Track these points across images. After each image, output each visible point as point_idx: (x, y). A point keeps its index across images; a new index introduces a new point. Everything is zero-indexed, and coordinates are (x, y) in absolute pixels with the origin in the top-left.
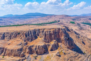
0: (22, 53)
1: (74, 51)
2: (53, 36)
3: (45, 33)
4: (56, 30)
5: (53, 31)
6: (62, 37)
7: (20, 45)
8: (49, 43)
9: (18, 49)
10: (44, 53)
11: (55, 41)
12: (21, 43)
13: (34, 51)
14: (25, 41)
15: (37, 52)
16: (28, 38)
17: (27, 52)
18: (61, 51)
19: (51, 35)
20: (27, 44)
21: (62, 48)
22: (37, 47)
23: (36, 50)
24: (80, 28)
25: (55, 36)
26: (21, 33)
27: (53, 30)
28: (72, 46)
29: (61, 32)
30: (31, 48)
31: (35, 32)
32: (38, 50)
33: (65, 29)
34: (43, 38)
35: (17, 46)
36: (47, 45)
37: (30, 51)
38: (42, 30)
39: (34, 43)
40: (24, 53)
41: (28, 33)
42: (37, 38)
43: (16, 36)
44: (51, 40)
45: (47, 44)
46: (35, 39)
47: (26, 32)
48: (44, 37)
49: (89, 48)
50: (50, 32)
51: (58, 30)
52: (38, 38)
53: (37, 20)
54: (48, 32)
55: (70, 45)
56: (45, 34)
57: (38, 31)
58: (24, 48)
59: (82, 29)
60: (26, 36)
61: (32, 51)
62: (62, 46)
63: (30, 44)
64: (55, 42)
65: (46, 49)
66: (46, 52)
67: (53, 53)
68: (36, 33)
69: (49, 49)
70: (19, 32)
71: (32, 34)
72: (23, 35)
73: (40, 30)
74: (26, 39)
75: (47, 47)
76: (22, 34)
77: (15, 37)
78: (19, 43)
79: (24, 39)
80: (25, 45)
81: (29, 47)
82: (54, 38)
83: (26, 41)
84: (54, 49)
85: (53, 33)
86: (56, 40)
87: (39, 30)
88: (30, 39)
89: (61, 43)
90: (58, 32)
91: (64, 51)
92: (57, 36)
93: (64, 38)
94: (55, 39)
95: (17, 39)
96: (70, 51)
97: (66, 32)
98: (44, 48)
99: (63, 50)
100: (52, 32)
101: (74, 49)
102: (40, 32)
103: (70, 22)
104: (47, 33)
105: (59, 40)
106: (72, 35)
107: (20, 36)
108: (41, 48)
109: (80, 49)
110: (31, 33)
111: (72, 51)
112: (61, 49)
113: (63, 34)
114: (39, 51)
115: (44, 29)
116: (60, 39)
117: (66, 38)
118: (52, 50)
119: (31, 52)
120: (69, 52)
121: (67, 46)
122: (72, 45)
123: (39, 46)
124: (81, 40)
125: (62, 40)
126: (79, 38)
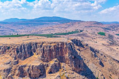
0: (10, 75)
1: (82, 75)
2: (54, 53)
3: (44, 48)
4: (58, 45)
5: (54, 46)
6: (66, 55)
7: (9, 63)
8: (48, 63)
9: (4, 69)
10: (40, 76)
11: (55, 59)
12: (10, 62)
13: (26, 73)
14: (15, 59)
15: (30, 74)
16: (21, 54)
17: (16, 74)
18: (64, 74)
19: (50, 51)
20: (18, 63)
21: (65, 69)
22: (31, 68)
23: (29, 72)
24: (110, 42)
25: (57, 53)
26: (11, 47)
27: (55, 44)
28: (79, 68)
29: (66, 48)
30: (22, 69)
31: (30, 46)
32: (32, 71)
33: (71, 44)
34: (40, 56)
35: (3, 65)
36: (45, 65)
37: (21, 73)
38: (40, 45)
39: (28, 61)
40: (12, 75)
41: (20, 48)
42: (32, 55)
43: (5, 51)
44: (51, 58)
45: (45, 63)
46: (30, 57)
47: (18, 47)
48: (42, 53)
49: (108, 72)
50: (50, 47)
51: (61, 44)
52: (34, 54)
53: (51, 28)
54: (47, 47)
55: (76, 66)
56: (44, 50)
57: (34, 45)
58: (13, 68)
59: (113, 44)
60: (18, 52)
61: (23, 72)
62: (65, 67)
63: (22, 63)
64: (56, 61)
65: (43, 71)
66: (42, 75)
67: (52, 76)
68: (32, 48)
69: (47, 71)
70: (8, 46)
71: (26, 50)
72: (13, 51)
73: (38, 44)
74: (17, 56)
75: (44, 68)
76: (13, 49)
77: (3, 53)
78: (7, 61)
79: (14, 56)
80: (14, 65)
81: (19, 67)
82: (55, 56)
83: (17, 58)
84: (54, 71)
85: (54, 48)
86: (58, 59)
87: (36, 44)
88: (22, 57)
89: (64, 63)
90: (61, 47)
91: (67, 75)
92: (60, 53)
93: (69, 56)
94: (56, 58)
95: (6, 56)
96: (76, 74)
97: (72, 48)
98: (40, 70)
99: (66, 73)
100: (52, 48)
101: (82, 72)
102: (38, 47)
103: (98, 33)
104: (45, 48)
105: (62, 59)
106: (85, 52)
107: (10, 52)
108: (36, 68)
109: (92, 73)
110: (24, 48)
111: (79, 75)
112: (63, 71)
113: (68, 50)
114: (32, 73)
115: (43, 43)
116: (64, 58)
117: (71, 56)
118: (50, 72)
119: (23, 74)
120: (74, 76)
121: (72, 67)
122: (79, 66)
123: (33, 66)
124: (98, 60)
125: (67, 58)
126: (96, 57)
